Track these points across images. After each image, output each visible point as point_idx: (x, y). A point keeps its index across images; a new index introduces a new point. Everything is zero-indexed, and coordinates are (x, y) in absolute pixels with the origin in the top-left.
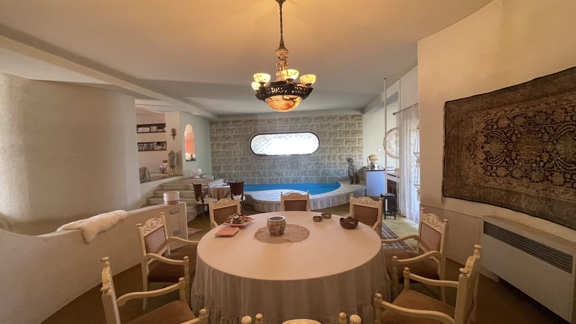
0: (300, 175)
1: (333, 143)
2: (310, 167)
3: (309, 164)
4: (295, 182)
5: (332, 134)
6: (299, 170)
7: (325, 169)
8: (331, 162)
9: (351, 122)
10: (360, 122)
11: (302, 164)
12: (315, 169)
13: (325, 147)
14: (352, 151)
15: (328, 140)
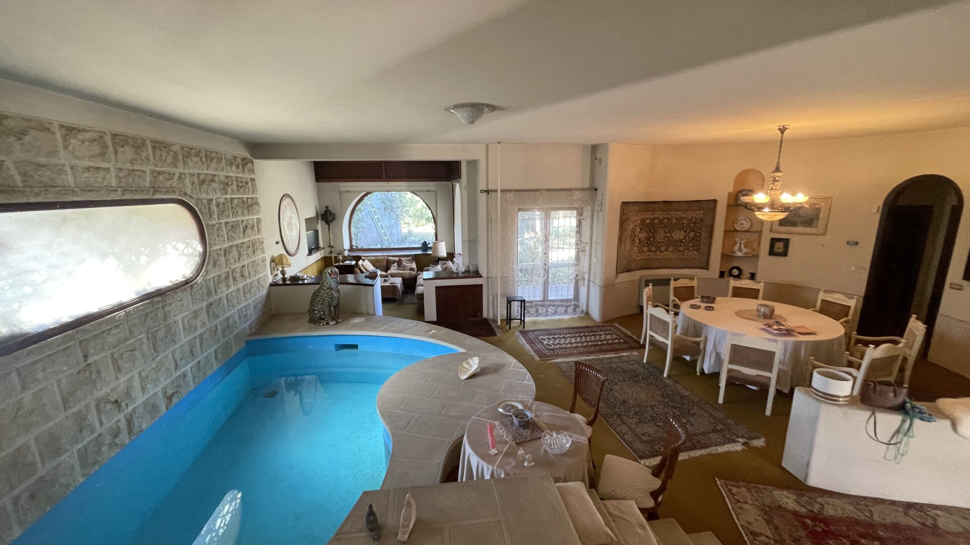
0: (182, 364)
1: (227, 233)
2: (199, 325)
3: (196, 315)
4: (175, 400)
5: (223, 208)
6: (177, 346)
7: (225, 316)
8: (231, 290)
9: (244, 176)
10: (252, 176)
11: (180, 323)
12: (208, 326)
13: (217, 250)
14: (254, 251)
15: (217, 226)
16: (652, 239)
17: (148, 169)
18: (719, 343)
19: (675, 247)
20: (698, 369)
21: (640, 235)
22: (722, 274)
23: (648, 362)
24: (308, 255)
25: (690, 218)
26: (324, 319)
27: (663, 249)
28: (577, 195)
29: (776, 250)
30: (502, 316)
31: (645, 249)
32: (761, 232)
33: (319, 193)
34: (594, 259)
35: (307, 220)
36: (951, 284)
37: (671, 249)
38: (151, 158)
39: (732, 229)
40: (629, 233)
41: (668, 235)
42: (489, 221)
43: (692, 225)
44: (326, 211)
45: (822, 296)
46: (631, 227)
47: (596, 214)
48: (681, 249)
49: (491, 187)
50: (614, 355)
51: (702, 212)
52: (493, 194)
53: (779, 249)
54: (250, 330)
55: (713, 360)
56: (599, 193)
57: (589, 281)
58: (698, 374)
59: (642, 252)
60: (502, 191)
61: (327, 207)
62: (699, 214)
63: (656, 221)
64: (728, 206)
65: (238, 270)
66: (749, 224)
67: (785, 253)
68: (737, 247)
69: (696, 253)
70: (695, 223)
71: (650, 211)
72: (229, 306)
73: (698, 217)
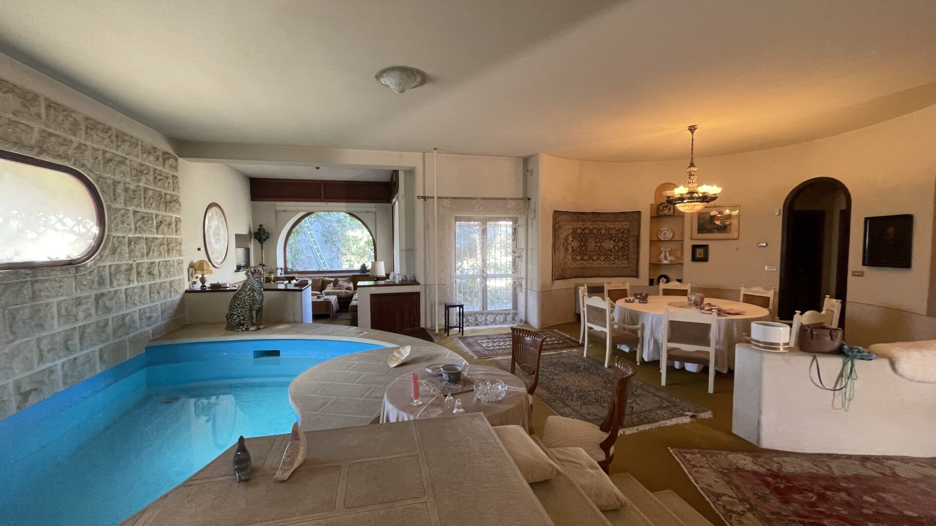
0: (50, 356)
1: (136, 223)
2: (81, 315)
3: (79, 302)
5: (132, 196)
6: (44, 334)
7: (121, 313)
8: (131, 285)
9: (163, 170)
10: (175, 173)
11: (55, 310)
12: (93, 319)
13: (118, 237)
14: (169, 250)
15: (123, 212)
16: (584, 248)
17: (37, 126)
18: (656, 329)
19: (606, 256)
20: (638, 359)
21: (572, 243)
22: (651, 282)
23: (588, 357)
24: (236, 271)
25: (617, 229)
26: (243, 325)
27: (595, 258)
28: (511, 204)
29: (698, 256)
30: (439, 325)
31: (578, 258)
32: (682, 240)
33: (254, 212)
34: (530, 267)
35: (238, 237)
36: (853, 272)
37: (602, 258)
38: (43, 116)
39: (657, 239)
40: (562, 241)
41: (599, 244)
42: (426, 228)
43: (620, 235)
44: (259, 230)
45: (743, 291)
46: (563, 236)
47: (530, 222)
48: (612, 258)
49: (427, 195)
50: (554, 353)
51: (628, 223)
52: (430, 200)
53: (700, 254)
54: (153, 335)
55: (652, 347)
56: (532, 202)
57: (527, 289)
58: (638, 364)
59: (574, 260)
60: (438, 198)
61: (261, 226)
62: (626, 225)
63: (587, 231)
64: (652, 217)
65: (146, 266)
66: (671, 235)
67: (705, 259)
68: (662, 256)
69: (626, 262)
70: (623, 233)
71: (580, 221)
72: (127, 302)
73: (625, 227)
